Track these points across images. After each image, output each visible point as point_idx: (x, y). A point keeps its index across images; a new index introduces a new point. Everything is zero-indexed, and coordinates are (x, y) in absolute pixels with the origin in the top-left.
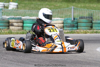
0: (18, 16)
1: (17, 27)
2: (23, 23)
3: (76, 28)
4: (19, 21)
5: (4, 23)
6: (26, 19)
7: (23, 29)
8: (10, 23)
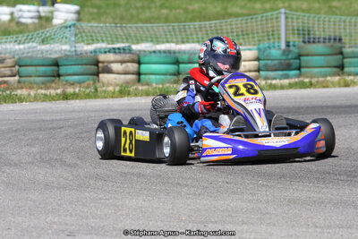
0: (123, 42)
1: (123, 76)
2: (139, 63)
3: (297, 72)
4: (127, 57)
5: (82, 65)
6: (144, 51)
7: (139, 80)
8: (100, 65)
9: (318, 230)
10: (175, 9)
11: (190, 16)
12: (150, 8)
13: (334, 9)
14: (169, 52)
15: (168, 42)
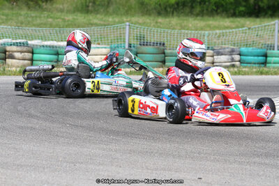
0: (22, 39)
1: (22, 61)
2: (33, 53)
4: (25, 49)
6: (37, 45)
7: (32, 64)
8: (7, 53)
9: (149, 171)
10: (57, 18)
11: (66, 23)
12: (40, 17)
13: (159, 24)
14: (53, 47)
15: (52, 40)
